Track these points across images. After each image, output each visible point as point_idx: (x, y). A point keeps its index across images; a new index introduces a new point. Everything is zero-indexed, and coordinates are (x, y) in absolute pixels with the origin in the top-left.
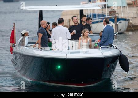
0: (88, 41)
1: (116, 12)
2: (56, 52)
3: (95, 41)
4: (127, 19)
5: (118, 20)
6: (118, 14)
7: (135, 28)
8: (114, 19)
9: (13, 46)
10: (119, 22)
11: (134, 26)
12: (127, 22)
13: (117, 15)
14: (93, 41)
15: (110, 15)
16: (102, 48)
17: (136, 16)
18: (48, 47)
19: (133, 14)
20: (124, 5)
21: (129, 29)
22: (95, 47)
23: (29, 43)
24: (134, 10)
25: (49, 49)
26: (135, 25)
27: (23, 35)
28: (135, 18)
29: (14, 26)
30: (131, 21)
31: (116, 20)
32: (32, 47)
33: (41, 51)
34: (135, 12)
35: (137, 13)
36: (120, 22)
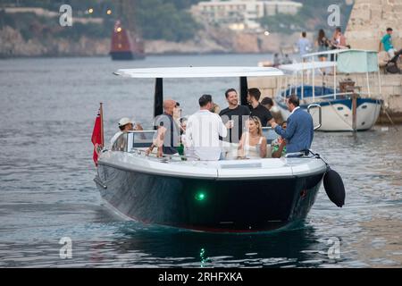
0: (260, 142)
1: (356, 85)
2: (194, 165)
3: (274, 142)
4: (380, 98)
5: (360, 101)
6: (359, 88)
7: (397, 119)
8: (351, 100)
9: (99, 151)
10: (360, 107)
11: (393, 114)
12: (379, 106)
13: (356, 91)
14: (269, 141)
15: (342, 92)
16: (289, 157)
17: (397, 94)
18: (177, 154)
19: (392, 88)
20: (371, 71)
21: (383, 119)
22: (274, 156)
23: (136, 145)
24: (394, 79)
25: (180, 159)
26: (396, 111)
27: (122, 128)
28: (397, 96)
29: (101, 109)
30: (386, 105)
31: (354, 102)
32: (143, 154)
33: (165, 161)
34: (397, 83)
35: (400, 86)
36: (365, 107)
